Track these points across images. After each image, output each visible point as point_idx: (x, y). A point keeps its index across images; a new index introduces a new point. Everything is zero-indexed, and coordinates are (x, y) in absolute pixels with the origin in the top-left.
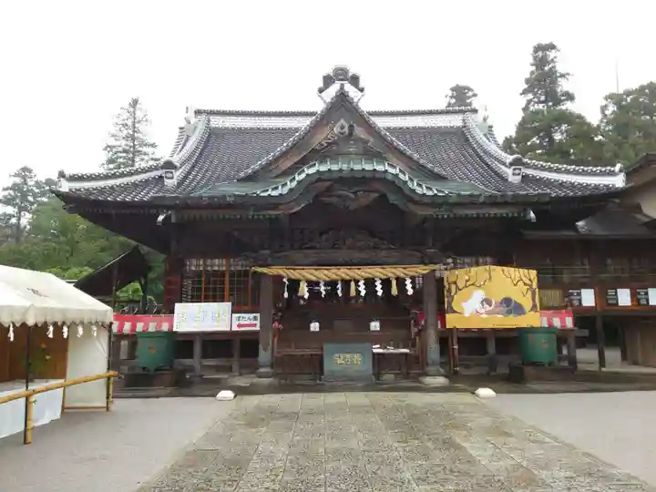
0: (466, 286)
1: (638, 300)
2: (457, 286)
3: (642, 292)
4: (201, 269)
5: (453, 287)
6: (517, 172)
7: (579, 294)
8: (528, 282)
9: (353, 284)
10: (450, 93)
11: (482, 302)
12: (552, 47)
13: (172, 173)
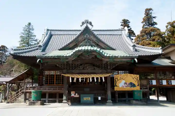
0: (120, 79)
1: (169, 83)
2: (118, 79)
3: (170, 81)
4: (48, 74)
5: (117, 79)
6: (134, 48)
7: (152, 81)
8: (137, 78)
9: (88, 79)
10: (122, 22)
11: (124, 84)
12: (150, 9)
13: (41, 48)
